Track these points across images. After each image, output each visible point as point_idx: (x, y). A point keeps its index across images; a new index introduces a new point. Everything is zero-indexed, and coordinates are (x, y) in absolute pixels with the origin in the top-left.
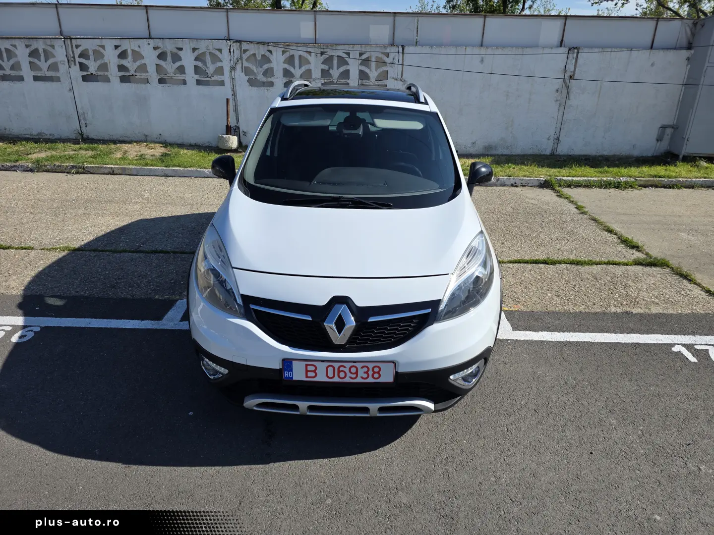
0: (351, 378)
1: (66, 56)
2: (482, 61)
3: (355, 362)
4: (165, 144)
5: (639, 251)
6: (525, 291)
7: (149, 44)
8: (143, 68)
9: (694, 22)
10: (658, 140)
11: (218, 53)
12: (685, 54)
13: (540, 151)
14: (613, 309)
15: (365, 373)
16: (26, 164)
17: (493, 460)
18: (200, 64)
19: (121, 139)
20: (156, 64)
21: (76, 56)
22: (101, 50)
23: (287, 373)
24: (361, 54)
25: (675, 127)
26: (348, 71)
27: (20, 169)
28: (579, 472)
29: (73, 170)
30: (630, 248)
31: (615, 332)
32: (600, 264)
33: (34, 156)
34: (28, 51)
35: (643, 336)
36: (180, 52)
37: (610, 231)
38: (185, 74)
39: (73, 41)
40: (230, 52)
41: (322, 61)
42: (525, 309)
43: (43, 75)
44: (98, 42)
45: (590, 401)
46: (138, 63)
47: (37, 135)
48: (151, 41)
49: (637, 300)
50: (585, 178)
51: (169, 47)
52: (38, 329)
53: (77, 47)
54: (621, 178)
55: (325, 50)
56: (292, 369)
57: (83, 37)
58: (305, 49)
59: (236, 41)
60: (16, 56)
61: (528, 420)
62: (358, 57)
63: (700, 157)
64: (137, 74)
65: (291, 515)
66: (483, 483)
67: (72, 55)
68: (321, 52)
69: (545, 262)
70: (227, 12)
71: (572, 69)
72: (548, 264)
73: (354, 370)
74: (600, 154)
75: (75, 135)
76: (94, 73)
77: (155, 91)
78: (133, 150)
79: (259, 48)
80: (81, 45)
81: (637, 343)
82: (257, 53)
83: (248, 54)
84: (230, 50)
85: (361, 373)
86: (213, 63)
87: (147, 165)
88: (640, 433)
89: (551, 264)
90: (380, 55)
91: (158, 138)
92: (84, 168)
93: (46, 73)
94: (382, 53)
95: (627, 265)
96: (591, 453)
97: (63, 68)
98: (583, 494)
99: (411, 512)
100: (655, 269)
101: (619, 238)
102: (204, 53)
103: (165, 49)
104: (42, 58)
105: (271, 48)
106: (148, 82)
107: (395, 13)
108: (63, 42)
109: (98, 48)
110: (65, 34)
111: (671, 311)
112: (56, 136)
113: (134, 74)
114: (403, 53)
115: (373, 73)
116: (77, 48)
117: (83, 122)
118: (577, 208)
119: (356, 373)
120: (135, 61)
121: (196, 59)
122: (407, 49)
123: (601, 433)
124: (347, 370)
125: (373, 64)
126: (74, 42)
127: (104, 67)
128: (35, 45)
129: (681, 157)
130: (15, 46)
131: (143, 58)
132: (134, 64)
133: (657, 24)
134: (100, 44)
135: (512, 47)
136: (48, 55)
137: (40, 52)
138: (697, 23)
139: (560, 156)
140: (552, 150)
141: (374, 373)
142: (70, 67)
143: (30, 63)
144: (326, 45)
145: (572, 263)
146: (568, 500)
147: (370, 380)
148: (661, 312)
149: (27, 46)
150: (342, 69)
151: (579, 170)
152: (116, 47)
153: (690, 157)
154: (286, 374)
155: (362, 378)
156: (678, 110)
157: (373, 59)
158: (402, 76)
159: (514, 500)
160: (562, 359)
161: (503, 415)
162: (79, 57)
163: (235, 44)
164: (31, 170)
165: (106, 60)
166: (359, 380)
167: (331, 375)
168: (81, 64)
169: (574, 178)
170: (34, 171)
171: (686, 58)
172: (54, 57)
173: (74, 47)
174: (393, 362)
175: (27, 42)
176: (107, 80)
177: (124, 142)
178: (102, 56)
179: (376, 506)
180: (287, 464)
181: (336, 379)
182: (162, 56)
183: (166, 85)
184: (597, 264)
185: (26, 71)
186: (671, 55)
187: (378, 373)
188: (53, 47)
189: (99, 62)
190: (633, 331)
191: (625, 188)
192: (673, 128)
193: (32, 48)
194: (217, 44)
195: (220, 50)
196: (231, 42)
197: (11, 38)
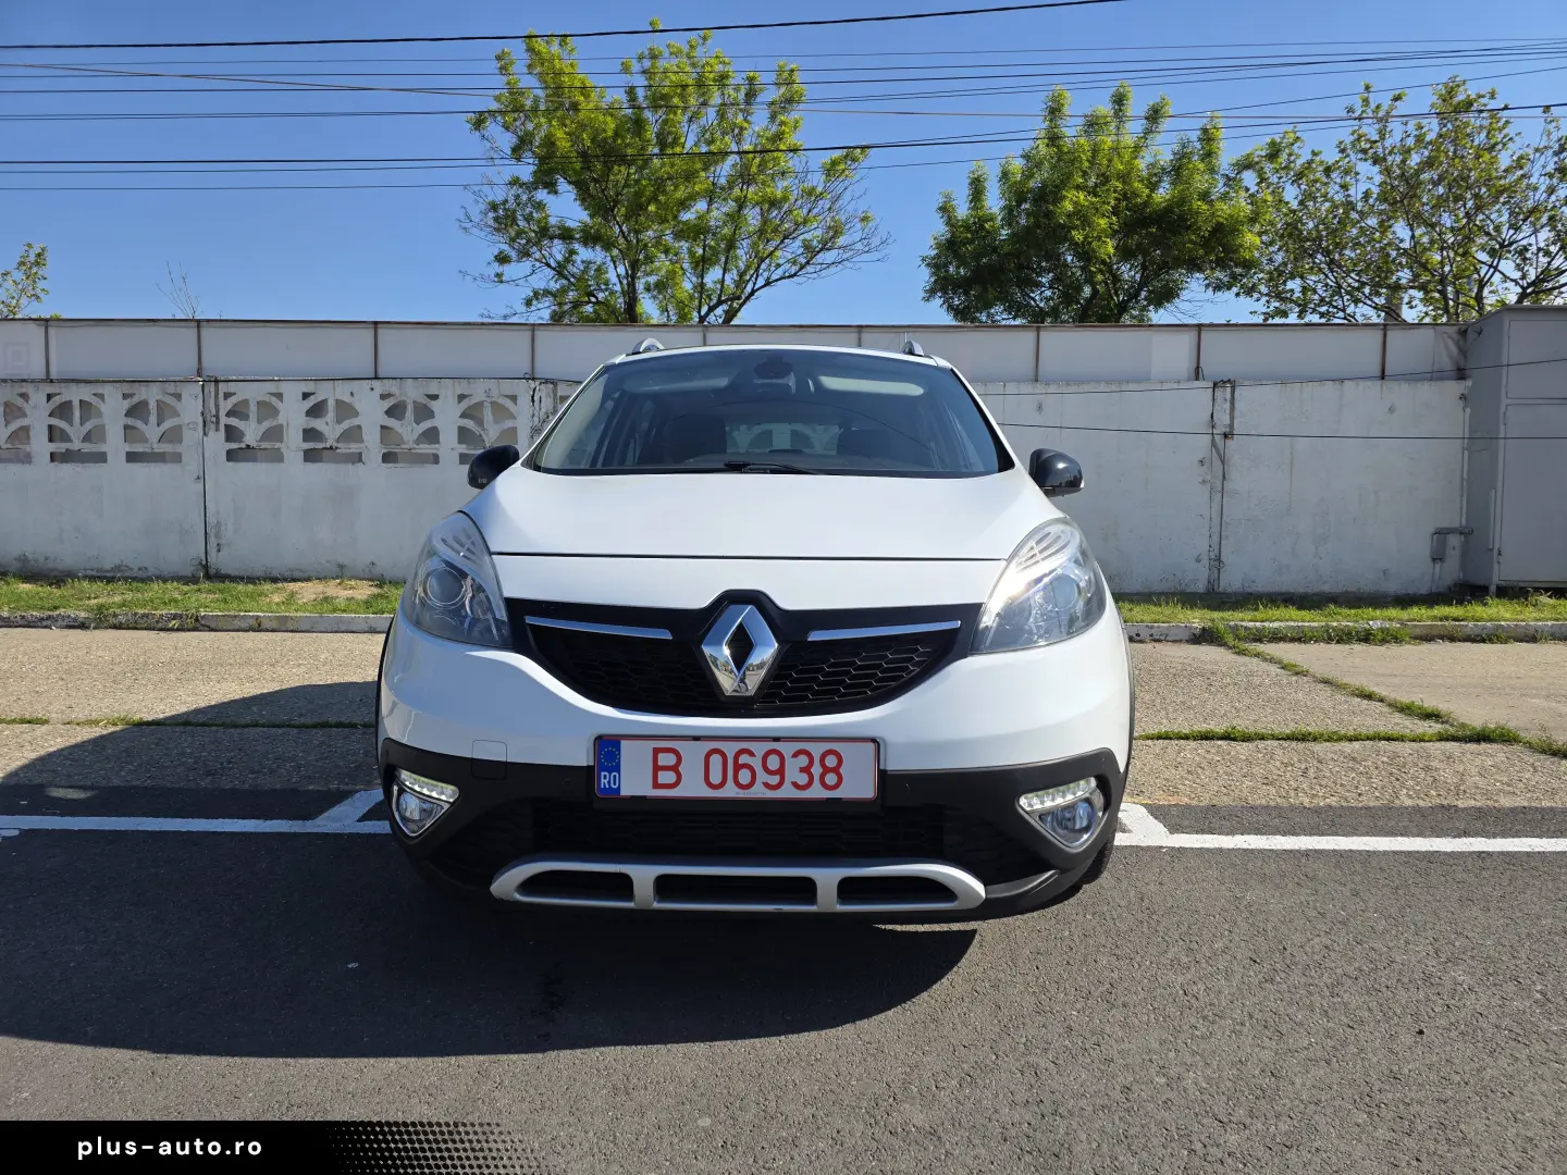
0: (767, 785)
1: (203, 414)
2: (1040, 408)
3: (776, 739)
4: (381, 582)
5: (1443, 723)
6: (1190, 777)
7: (372, 389)
8: (354, 434)
9: (1460, 329)
10: (1434, 560)
11: (508, 403)
12: (1455, 388)
13: (1183, 587)
14: (1408, 802)
15: (803, 770)
16: (72, 613)
17: (1155, 1045)
18: (469, 424)
19: (288, 574)
20: (383, 427)
21: (222, 413)
22: (274, 400)
23: (605, 778)
25: (1466, 531)
27: (60, 623)
28: (1395, 1068)
29: (174, 622)
30: (1420, 719)
31: (1421, 834)
32: (1357, 740)
33: (93, 602)
34: (126, 404)
35: (1492, 841)
36: (433, 402)
37: (1369, 697)
38: (438, 443)
39: (221, 385)
40: (533, 401)
42: (1194, 803)
43: (147, 450)
44: (272, 388)
45: (1391, 944)
46: (346, 425)
47: (112, 570)
48: (376, 384)
49: (1462, 788)
50: (1292, 624)
51: (412, 393)
52: (16, 833)
53: (227, 396)
54: (1371, 623)
56: (618, 765)
57: (241, 378)
59: (547, 381)
60: (100, 414)
61: (1238, 976)
63: (1537, 590)
64: (339, 445)
65: (595, 1150)
66: (1135, 1087)
67: (214, 412)
69: (1227, 737)
70: (533, 331)
71: (1227, 420)
72: (1234, 739)
73: (773, 762)
74: (1316, 590)
75: (193, 568)
76: (253, 444)
77: (373, 476)
78: (308, 592)
80: (235, 394)
81: (1483, 852)
84: (533, 397)
85: (793, 773)
86: (496, 421)
87: (335, 610)
88: (1538, 996)
89: (1243, 741)
91: (367, 570)
92: (197, 620)
93: (155, 446)
95: (1422, 740)
96: (1421, 1032)
97: (191, 437)
98: (1415, 1108)
99: (937, 1143)
100: (1488, 745)
101: (1390, 705)
102: (480, 405)
103: (403, 398)
104: (153, 419)
106: (360, 460)
107: (861, 326)
108: (200, 389)
109: (266, 398)
110: (207, 373)
111: (1546, 804)
112: (152, 571)
113: (335, 445)
116: (225, 398)
117: (213, 542)
118: (1283, 668)
119: (781, 772)
120: (339, 421)
121: (464, 415)
123: (1435, 998)
124: (756, 763)
126: (223, 387)
127: (275, 433)
128: (142, 393)
129: (1493, 589)
130: (101, 396)
131: (356, 414)
132: (337, 426)
133: (1385, 335)
134: (275, 391)
135: (1098, 381)
136: (164, 411)
137: (151, 407)
138: (1465, 331)
139: (1229, 595)
140: (1209, 582)
141: (826, 770)
142: (205, 434)
143: (126, 427)
145: (1288, 738)
146: (1376, 1119)
147: (816, 792)
148: (1526, 804)
149: (125, 396)
151: (1277, 613)
152: (306, 396)
153: (1512, 588)
154: (605, 780)
155: (795, 785)
156: (1464, 498)
159: (1225, 1120)
160: (1304, 878)
161: (1169, 967)
162: (228, 415)
163: (543, 386)
164: (83, 626)
165: (281, 419)
166: (788, 792)
167: (716, 778)
168: (228, 428)
169: (1266, 624)
170: (87, 628)
171: (1458, 395)
172: (176, 414)
173: (221, 395)
174: (874, 740)
175: (126, 388)
176: (277, 457)
177: (294, 580)
178: (274, 412)
179: (838, 1132)
180: (594, 1053)
181: (730, 791)
182: (395, 411)
183: (396, 465)
184: (1351, 740)
185: (115, 444)
186: (1427, 391)
187: (836, 770)
188: (178, 397)
189: (266, 425)
190: (1466, 834)
191: (1384, 641)
192: (1461, 534)
193: (136, 400)
194: (509, 387)
195: (514, 398)
196: (537, 383)
197: (97, 381)
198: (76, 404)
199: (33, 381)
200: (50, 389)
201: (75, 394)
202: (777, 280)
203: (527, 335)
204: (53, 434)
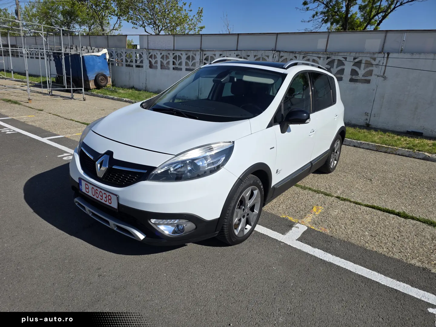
1: (200, 59)
11: (266, 58)
21: (204, 59)
22: (214, 56)
24: (355, 59)
26: (344, 69)
34: (186, 56)
36: (248, 57)
39: (204, 52)
40: (273, 57)
41: (327, 62)
43: (189, 68)
44: (213, 53)
48: (236, 52)
51: (244, 54)
53: (205, 55)
55: (330, 56)
57: (209, 50)
58: (317, 55)
59: (278, 51)
60: (182, 59)
62: (352, 61)
67: (202, 59)
68: (327, 57)
79: (290, 55)
82: (288, 58)
83: (283, 58)
90: (369, 59)
93: (191, 67)
94: (371, 58)
97: (198, 65)
102: (259, 58)
103: (241, 56)
104: (191, 60)
105: (297, 55)
108: (200, 53)
109: (212, 56)
110: (202, 48)
114: (388, 58)
115: (361, 72)
122: (390, 56)
125: (363, 65)
130: (182, 54)
136: (193, 58)
137: (190, 57)
143: (186, 62)
144: (332, 53)
149: (186, 54)
150: (340, 68)
152: (221, 55)
154: (80, 187)
157: (363, 62)
158: (384, 73)
162: (205, 60)
163: (277, 53)
168: (204, 63)
172: (195, 59)
173: (203, 55)
175: (186, 52)
178: (214, 59)
185: (184, 67)
188: (195, 55)
193: (188, 55)
194: (267, 53)
195: (268, 57)
196: (275, 52)
197: (182, 51)
198: (177, 56)
199: (171, 50)
200: (173, 52)
201: (178, 54)
202: (405, 3)
203: (275, 36)
204: (174, 63)
